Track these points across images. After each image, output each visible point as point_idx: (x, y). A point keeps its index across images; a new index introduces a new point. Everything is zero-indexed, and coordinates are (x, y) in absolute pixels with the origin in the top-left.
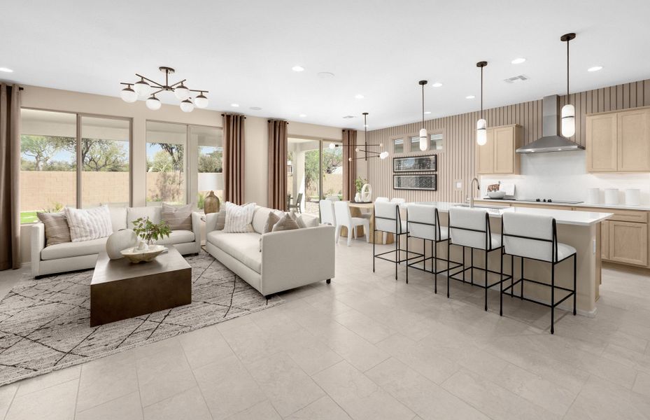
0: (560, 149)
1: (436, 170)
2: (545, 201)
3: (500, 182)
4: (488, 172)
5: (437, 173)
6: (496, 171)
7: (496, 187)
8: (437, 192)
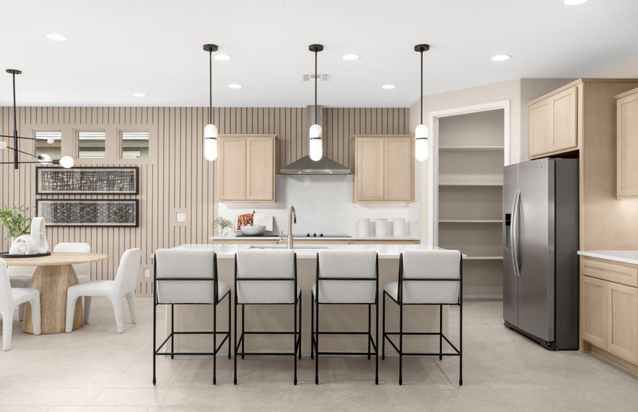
0: (331, 173)
1: (137, 193)
2: (315, 235)
3: (254, 212)
4: (236, 198)
5: (139, 197)
6: (248, 197)
7: (248, 220)
8: (138, 230)
